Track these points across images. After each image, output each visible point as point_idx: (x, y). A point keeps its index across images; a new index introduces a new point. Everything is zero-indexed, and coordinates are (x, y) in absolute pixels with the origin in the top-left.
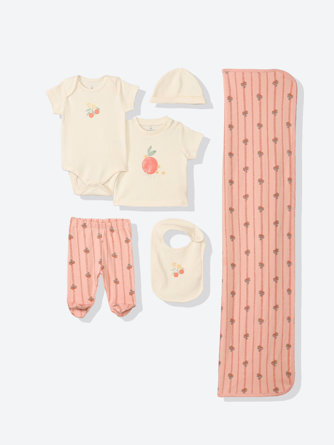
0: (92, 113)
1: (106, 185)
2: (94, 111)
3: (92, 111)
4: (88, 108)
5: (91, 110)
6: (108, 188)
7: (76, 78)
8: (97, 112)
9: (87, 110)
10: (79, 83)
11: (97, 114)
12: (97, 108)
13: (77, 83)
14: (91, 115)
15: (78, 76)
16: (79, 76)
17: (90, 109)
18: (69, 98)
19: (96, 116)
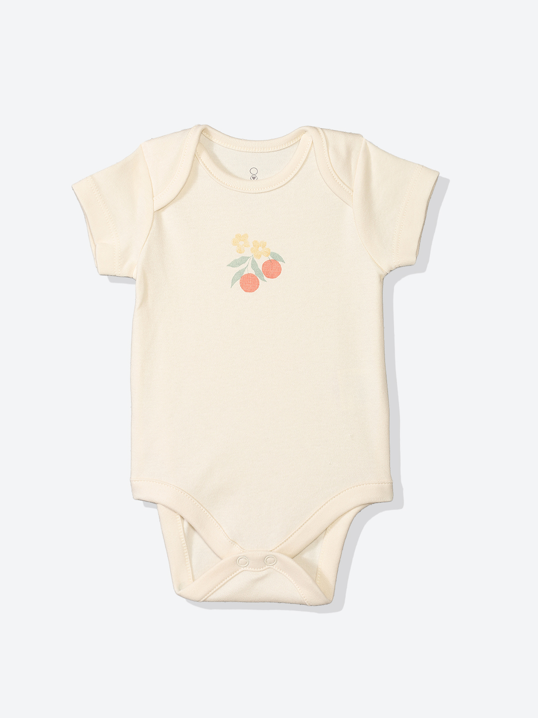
0: (254, 273)
1: (306, 555)
2: (260, 268)
3: (254, 264)
4: (238, 256)
5: (249, 262)
6: (312, 571)
7: (193, 137)
8: (272, 269)
9: (234, 264)
10: (204, 157)
11: (272, 277)
12: (273, 254)
13: (196, 157)
14: (249, 283)
15: (199, 130)
16: (204, 131)
17: (244, 260)
18: (165, 214)
19: (266, 284)
